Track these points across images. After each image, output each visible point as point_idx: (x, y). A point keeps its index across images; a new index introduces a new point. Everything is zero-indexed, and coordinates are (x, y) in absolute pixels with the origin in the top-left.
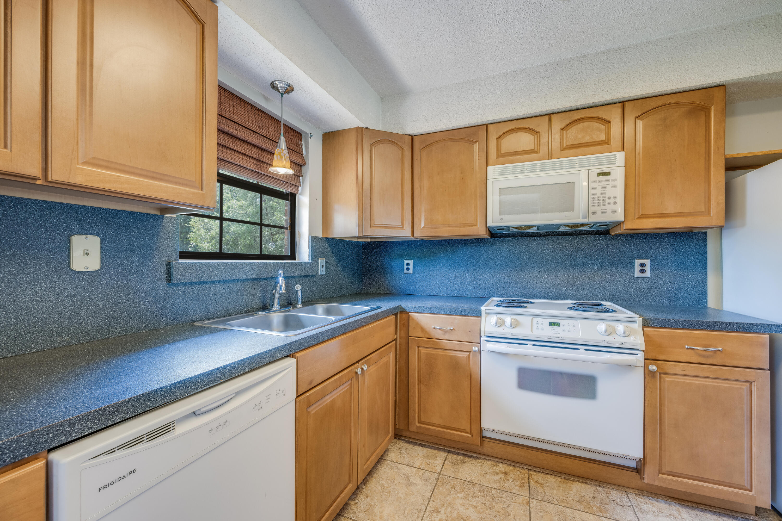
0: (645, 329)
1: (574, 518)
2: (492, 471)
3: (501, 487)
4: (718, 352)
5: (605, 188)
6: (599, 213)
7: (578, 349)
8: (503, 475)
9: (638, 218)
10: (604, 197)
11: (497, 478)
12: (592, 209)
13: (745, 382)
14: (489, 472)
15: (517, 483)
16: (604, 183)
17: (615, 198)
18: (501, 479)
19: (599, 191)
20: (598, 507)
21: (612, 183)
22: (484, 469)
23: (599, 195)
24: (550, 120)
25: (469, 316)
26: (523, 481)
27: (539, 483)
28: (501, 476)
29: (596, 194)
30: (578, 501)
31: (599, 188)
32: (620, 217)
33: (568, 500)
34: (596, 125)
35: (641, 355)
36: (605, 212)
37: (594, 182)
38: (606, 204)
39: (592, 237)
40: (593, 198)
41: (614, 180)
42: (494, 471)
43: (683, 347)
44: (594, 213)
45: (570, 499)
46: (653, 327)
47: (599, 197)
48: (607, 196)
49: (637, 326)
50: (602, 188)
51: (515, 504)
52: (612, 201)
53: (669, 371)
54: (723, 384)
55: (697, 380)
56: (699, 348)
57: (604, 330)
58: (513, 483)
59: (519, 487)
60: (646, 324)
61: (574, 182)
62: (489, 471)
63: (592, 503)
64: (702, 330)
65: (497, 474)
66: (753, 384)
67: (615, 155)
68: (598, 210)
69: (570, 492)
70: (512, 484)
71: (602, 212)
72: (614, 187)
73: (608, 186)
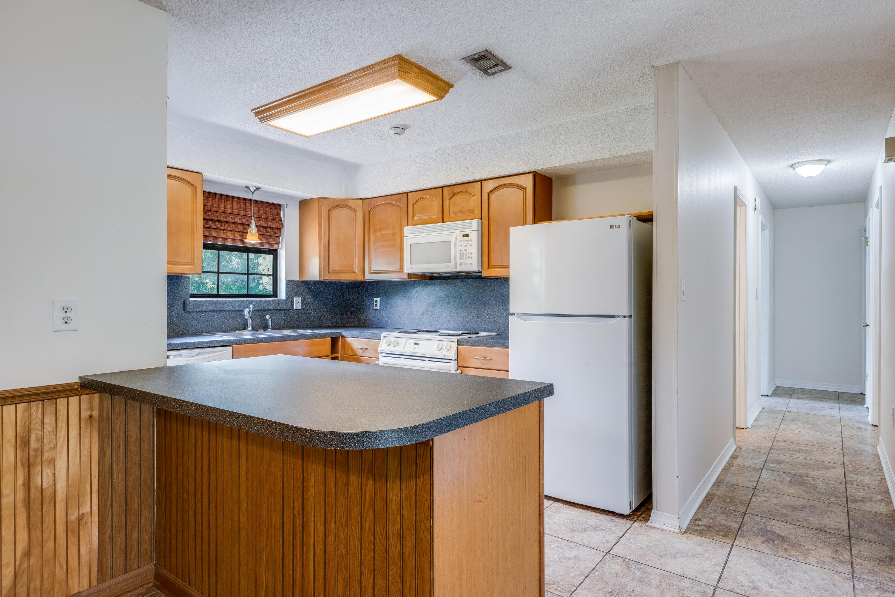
5: (466, 246)
6: (463, 264)
9: (490, 269)
12: (460, 262)
16: (466, 242)
17: (471, 253)
19: (463, 248)
21: (470, 243)
23: (463, 251)
24: (443, 191)
31: (463, 246)
32: (478, 268)
36: (467, 264)
37: (461, 241)
38: (467, 258)
40: (461, 253)
41: (471, 240)
44: (461, 264)
47: (463, 253)
48: (467, 252)
49: (454, 344)
50: (465, 246)
52: (470, 256)
60: (459, 343)
61: (449, 241)
67: (472, 222)
68: (463, 262)
71: (465, 264)
72: (471, 245)
73: (468, 245)
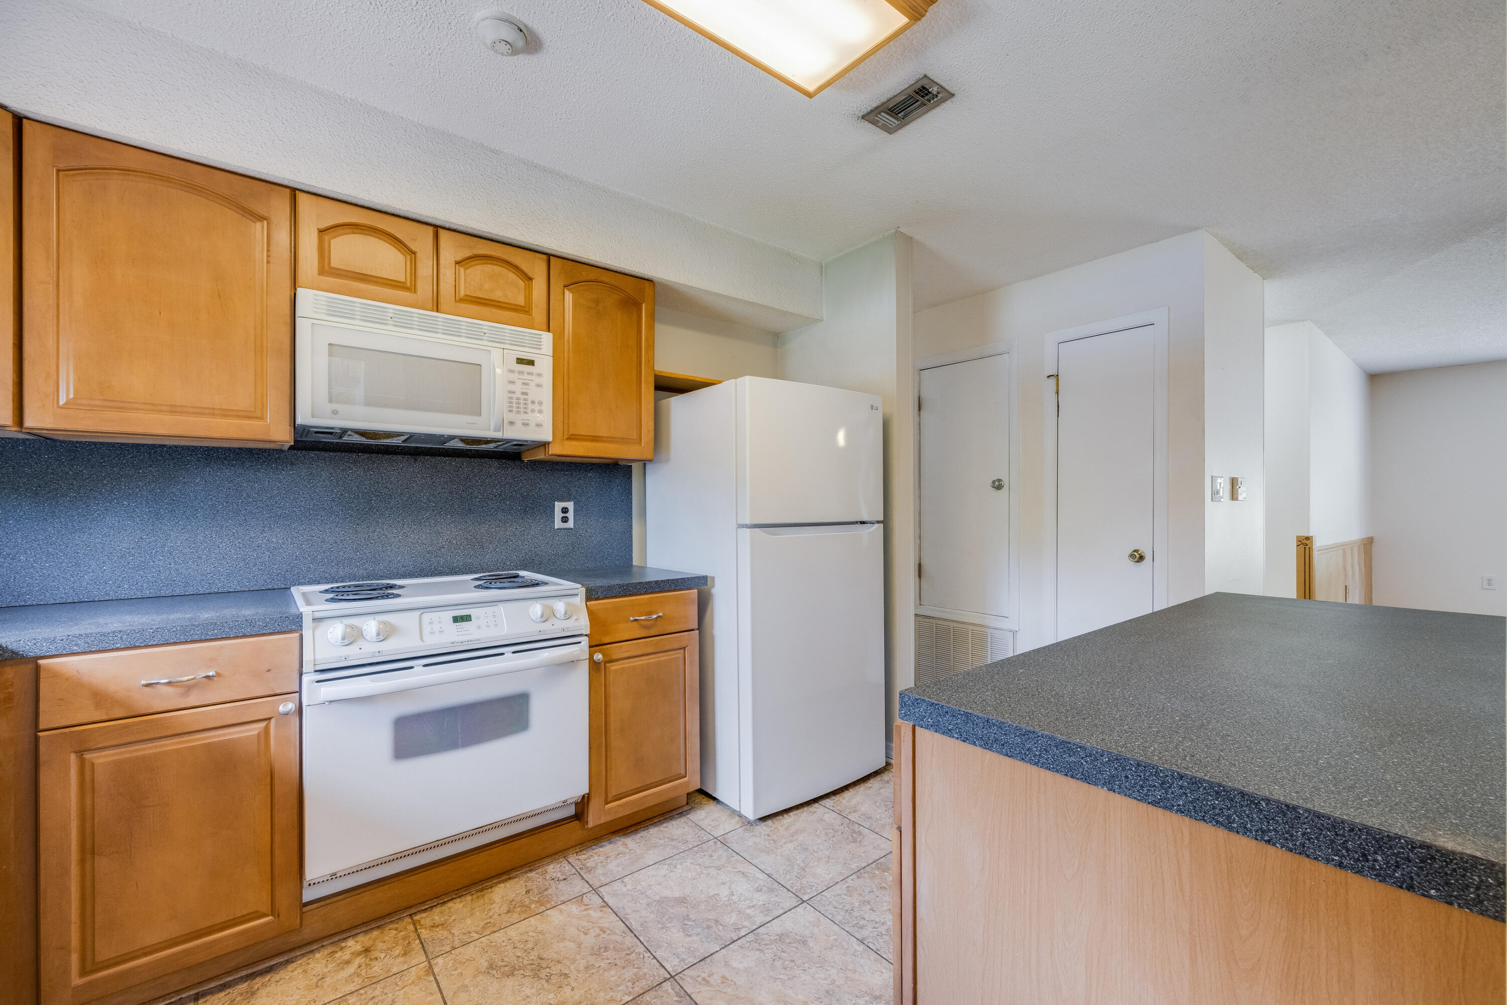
0: (588, 603)
1: (509, 940)
2: (335, 964)
3: (366, 980)
4: (659, 619)
5: (527, 384)
6: (519, 424)
7: (502, 654)
8: (361, 957)
9: (568, 439)
10: (526, 400)
11: (352, 969)
12: (508, 417)
13: (680, 649)
14: (329, 972)
15: (397, 952)
16: (525, 376)
17: (540, 403)
18: (359, 967)
19: (518, 388)
20: (537, 902)
21: (537, 380)
22: (314, 972)
23: (518, 395)
24: (436, 237)
25: (263, 635)
26: (407, 941)
27: (437, 926)
28: (359, 960)
29: (514, 392)
30: (508, 912)
31: (519, 383)
32: (545, 434)
33: (493, 921)
34: (512, 276)
35: (585, 641)
36: (527, 424)
37: (512, 372)
38: (529, 411)
39: (495, 463)
40: (511, 398)
41: (539, 375)
42: (338, 962)
43: (628, 620)
44: (512, 423)
45: (496, 916)
46: (597, 599)
47: (518, 399)
48: (530, 398)
49: (579, 601)
50: (523, 384)
51: (405, 989)
52: (536, 407)
53: (615, 657)
54: (664, 657)
55: (640, 661)
56: (643, 618)
57: (539, 614)
58: (388, 956)
59: (403, 956)
60: (589, 596)
61: (480, 365)
62: (326, 970)
63: (527, 901)
64: (645, 593)
65: (348, 962)
66: (686, 649)
67: (540, 335)
68: (519, 418)
69: (492, 906)
70: (386, 960)
71: (523, 425)
72: (539, 386)
73: (532, 384)
